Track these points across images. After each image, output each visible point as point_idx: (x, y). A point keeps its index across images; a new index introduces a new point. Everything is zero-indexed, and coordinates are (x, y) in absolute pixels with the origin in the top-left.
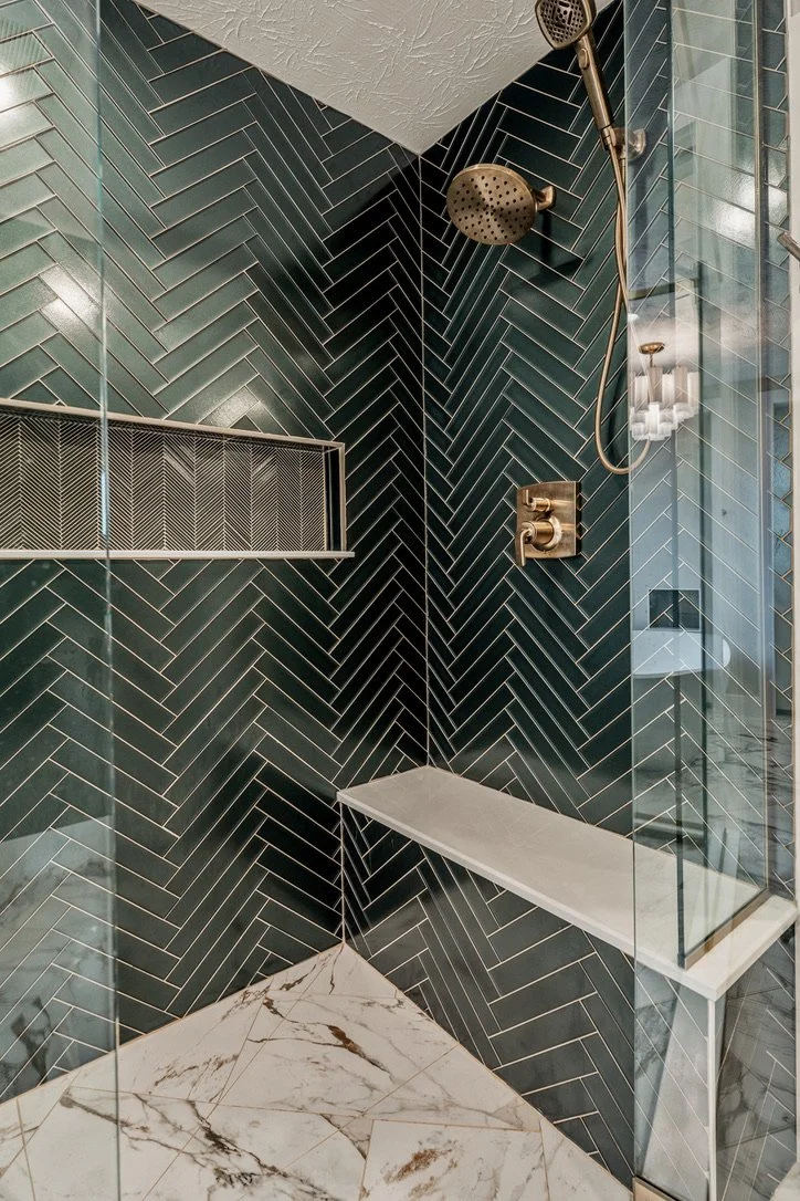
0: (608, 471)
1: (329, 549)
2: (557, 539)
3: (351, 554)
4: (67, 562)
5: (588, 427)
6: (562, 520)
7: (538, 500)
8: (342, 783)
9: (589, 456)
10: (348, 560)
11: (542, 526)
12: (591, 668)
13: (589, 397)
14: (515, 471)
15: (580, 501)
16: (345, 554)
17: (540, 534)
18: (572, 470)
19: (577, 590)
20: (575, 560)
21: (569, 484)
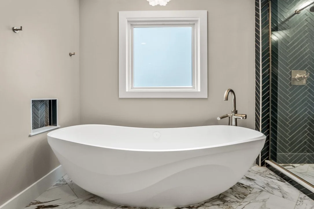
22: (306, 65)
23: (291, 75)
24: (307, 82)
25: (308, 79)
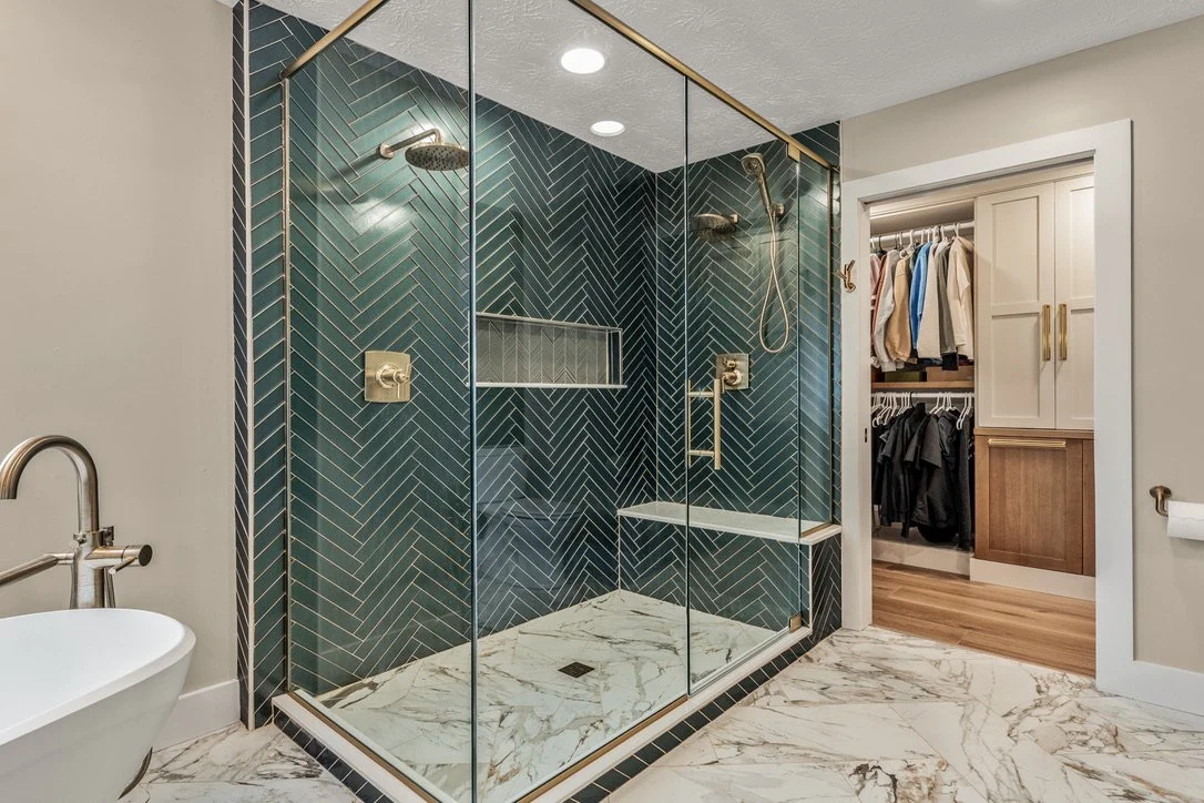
0: (764, 350)
1: (610, 383)
2: (738, 381)
3: (626, 387)
4: (517, 389)
5: (755, 328)
6: (741, 371)
7: (729, 362)
8: (619, 506)
9: (756, 342)
10: (622, 389)
11: (731, 374)
12: (754, 441)
13: (755, 315)
14: (714, 346)
15: (750, 363)
16: (621, 386)
17: (732, 378)
18: (747, 349)
19: (748, 405)
20: (747, 391)
21: (746, 356)
22: (410, 337)
23: (363, 366)
24: (413, 392)
25: (417, 384)
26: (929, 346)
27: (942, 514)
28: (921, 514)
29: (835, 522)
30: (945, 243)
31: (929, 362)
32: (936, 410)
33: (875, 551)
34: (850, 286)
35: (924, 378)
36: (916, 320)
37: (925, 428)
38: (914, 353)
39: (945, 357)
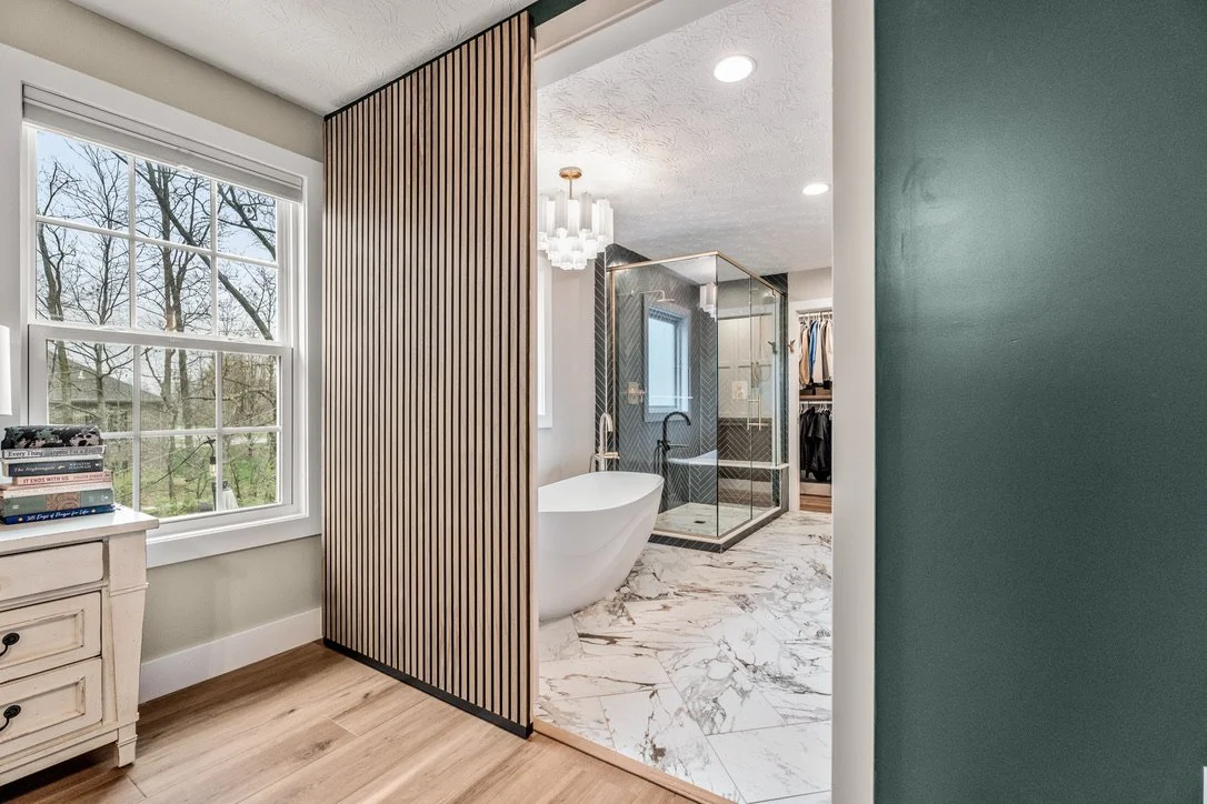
26: (818, 379)
27: (824, 465)
28: (815, 465)
29: (785, 462)
30: (823, 323)
31: (817, 385)
32: (820, 410)
33: (801, 488)
34: (792, 351)
35: (814, 394)
36: (812, 362)
37: (816, 419)
38: (811, 380)
39: (825, 382)
